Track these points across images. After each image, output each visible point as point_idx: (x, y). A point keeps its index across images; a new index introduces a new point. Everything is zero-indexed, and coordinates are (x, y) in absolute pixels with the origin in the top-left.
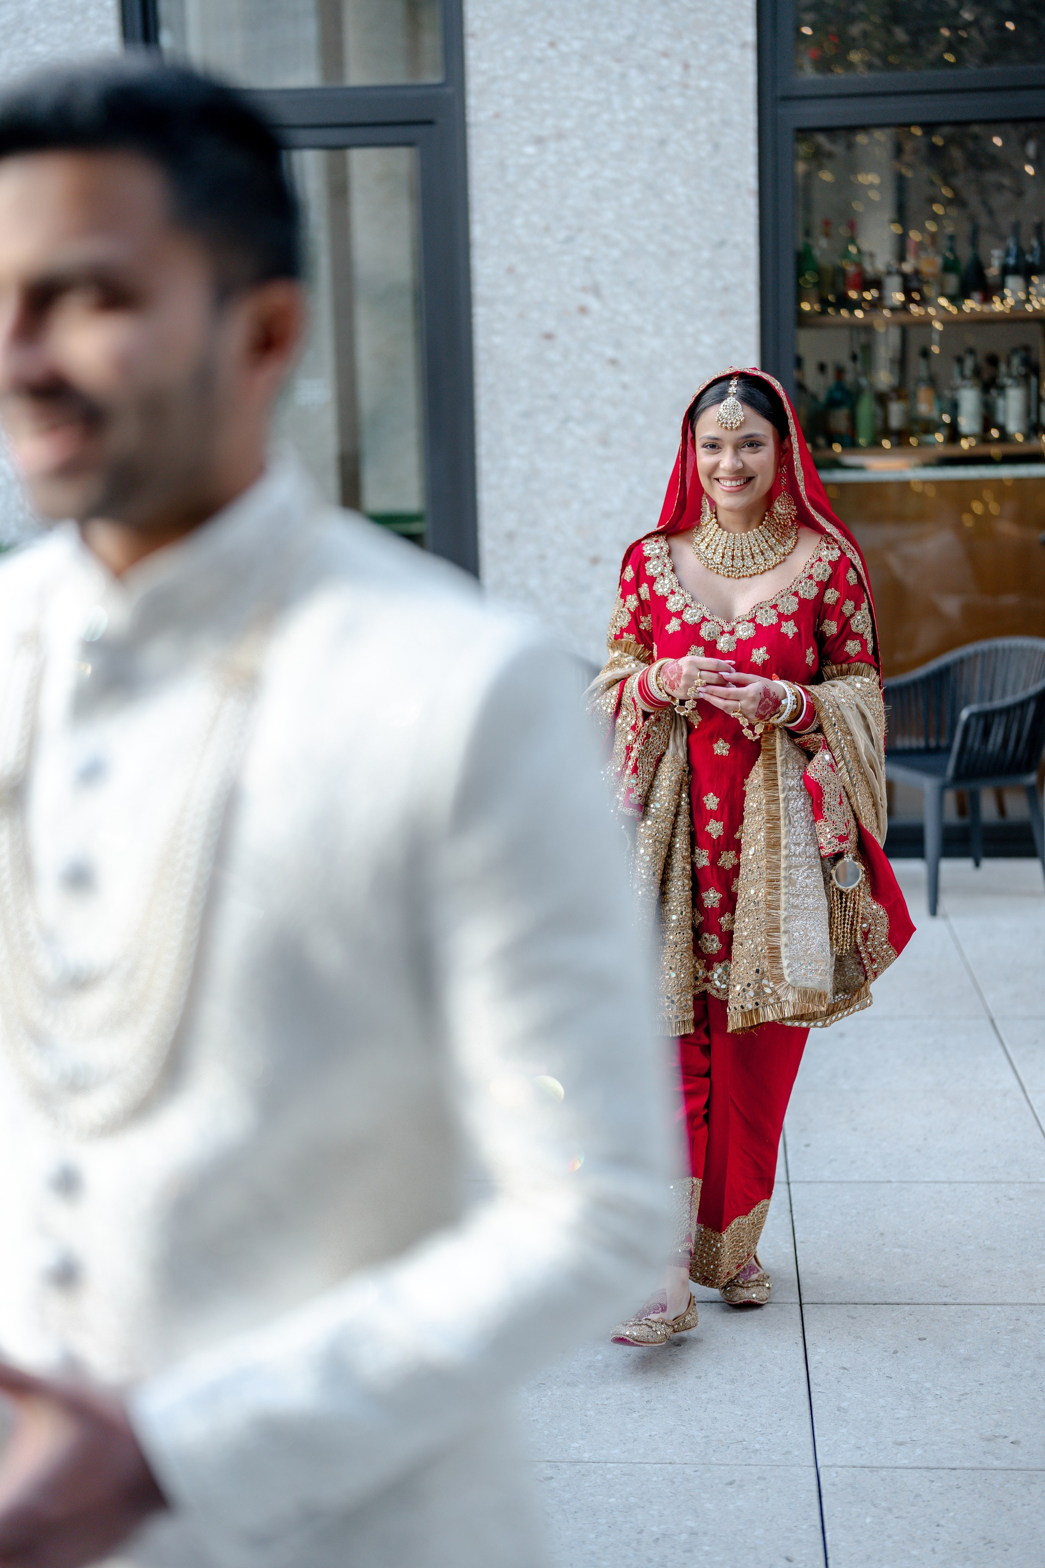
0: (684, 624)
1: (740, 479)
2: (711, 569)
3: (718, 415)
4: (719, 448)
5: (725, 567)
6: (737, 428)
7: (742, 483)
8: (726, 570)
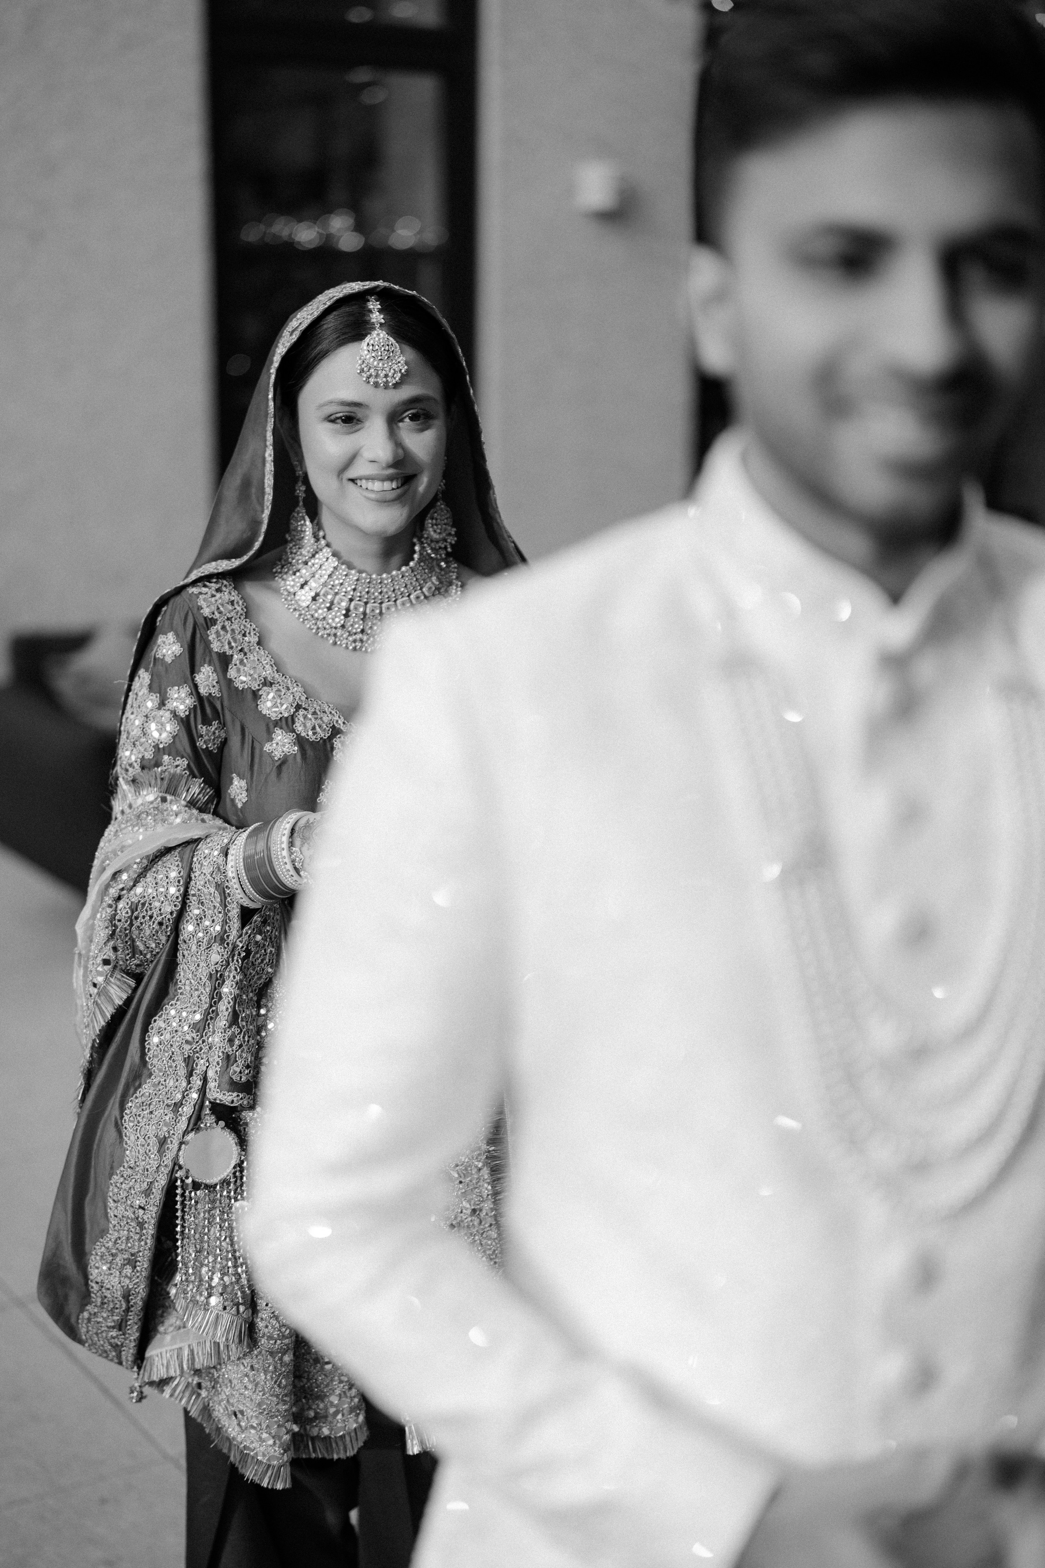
0: (300, 741)
1: (397, 479)
2: (322, 636)
3: (359, 362)
4: (359, 421)
5: (350, 635)
6: (396, 386)
7: (400, 485)
8: (351, 639)
